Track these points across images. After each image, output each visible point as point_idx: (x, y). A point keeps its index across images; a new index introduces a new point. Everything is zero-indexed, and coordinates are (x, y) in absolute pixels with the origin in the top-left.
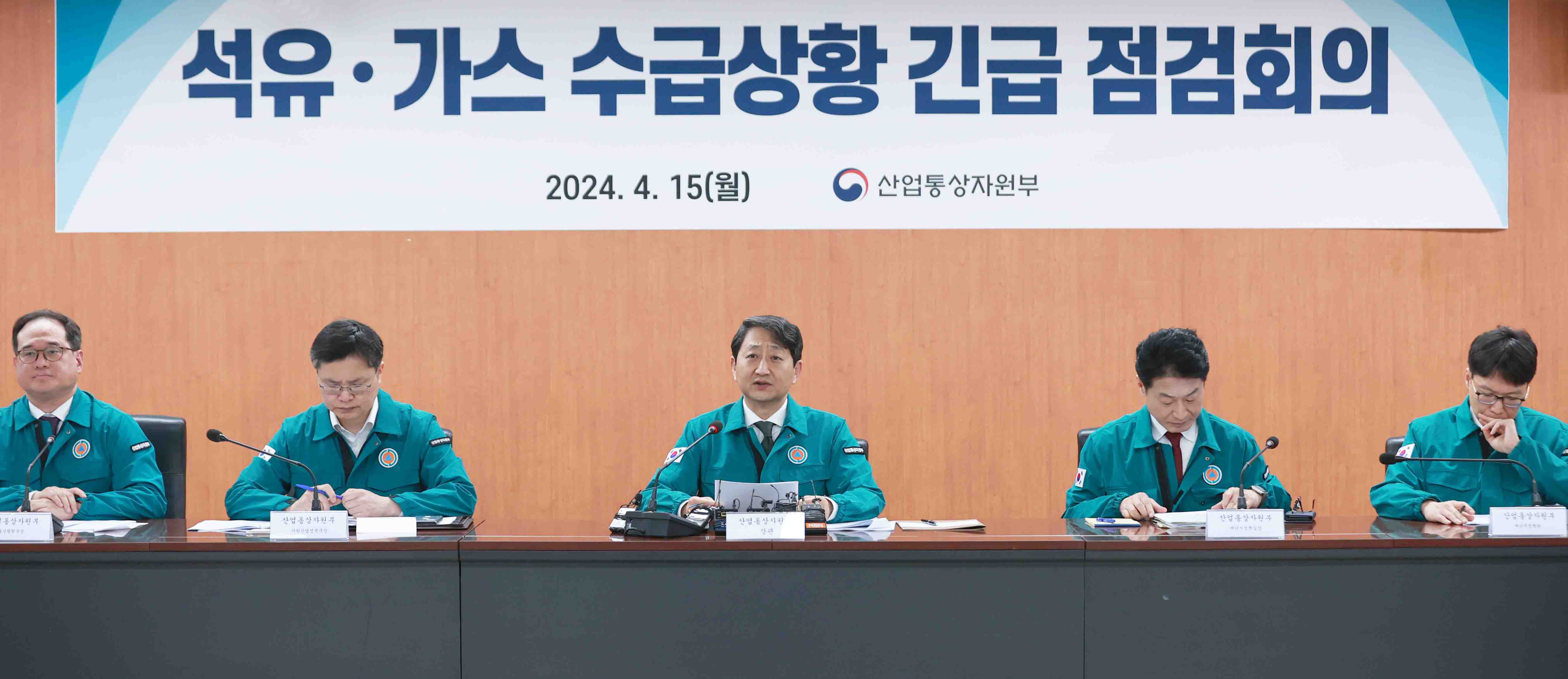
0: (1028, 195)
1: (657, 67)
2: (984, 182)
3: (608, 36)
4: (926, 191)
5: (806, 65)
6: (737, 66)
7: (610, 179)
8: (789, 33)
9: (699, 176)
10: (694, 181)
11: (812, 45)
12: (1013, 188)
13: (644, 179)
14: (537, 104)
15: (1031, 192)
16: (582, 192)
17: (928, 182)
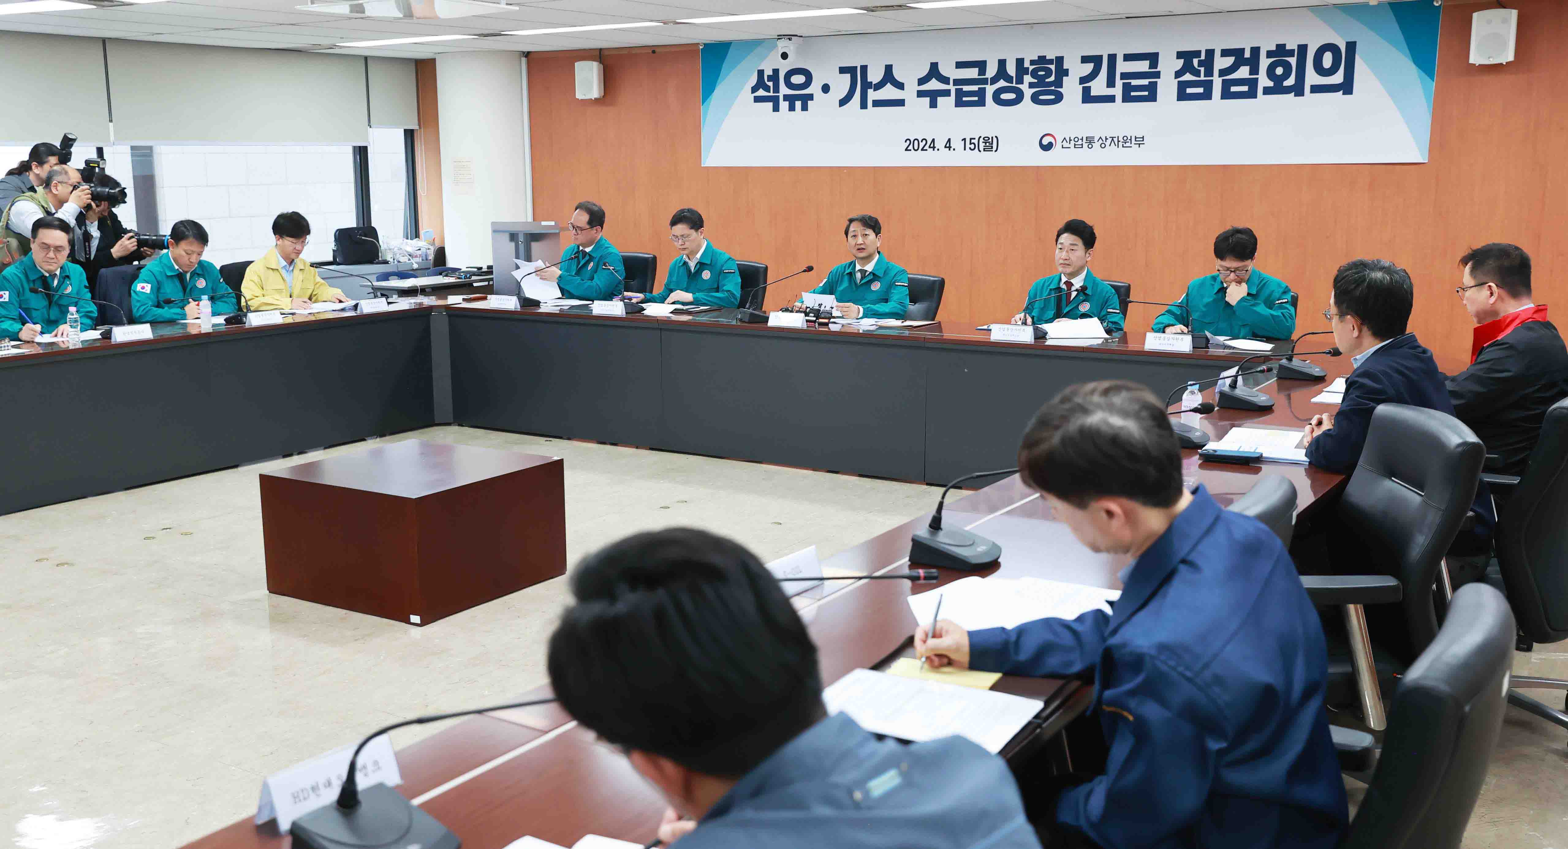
0: (1139, 147)
1: (957, 82)
2: (1116, 140)
3: (934, 66)
4: (1085, 145)
5: (1028, 79)
6: (994, 80)
7: (933, 140)
8: (1020, 62)
9: (974, 139)
10: (973, 141)
11: (1031, 68)
12: (1131, 143)
13: (949, 140)
14: (900, 103)
15: (1141, 145)
16: (920, 148)
17: (1087, 141)
